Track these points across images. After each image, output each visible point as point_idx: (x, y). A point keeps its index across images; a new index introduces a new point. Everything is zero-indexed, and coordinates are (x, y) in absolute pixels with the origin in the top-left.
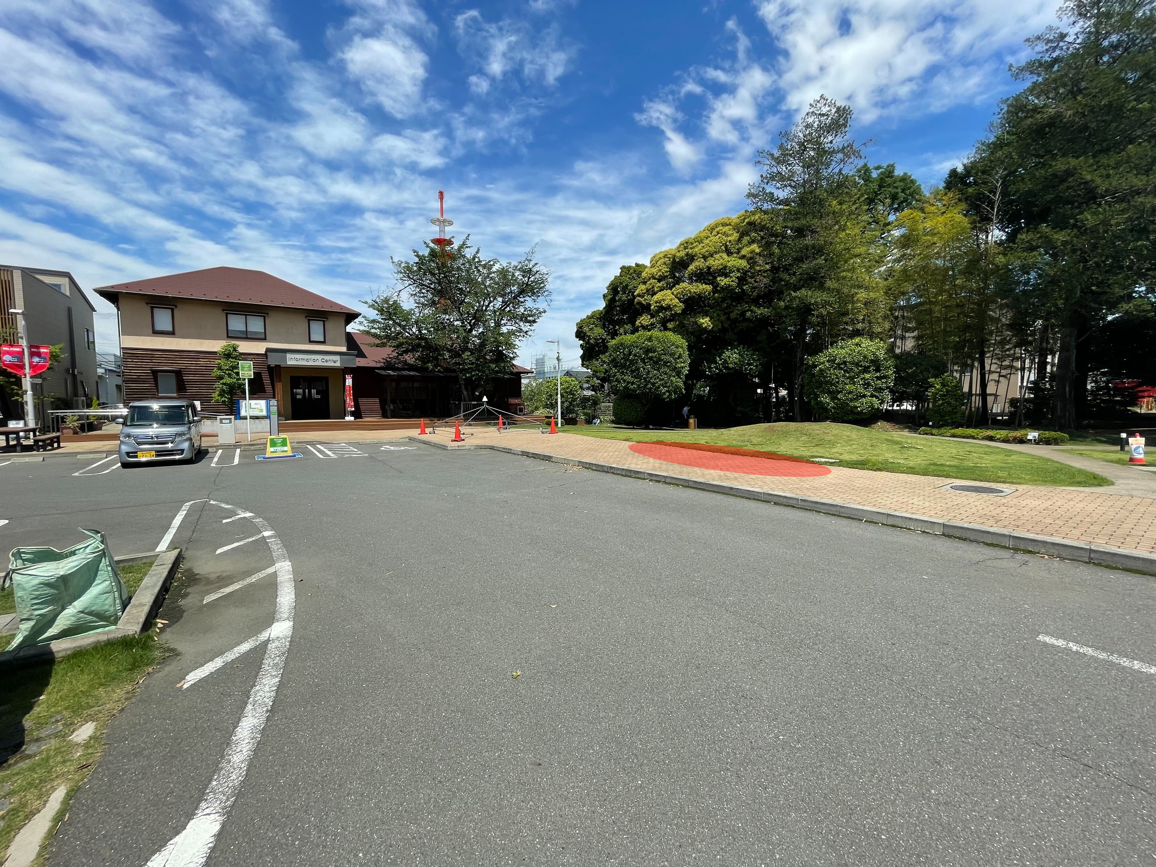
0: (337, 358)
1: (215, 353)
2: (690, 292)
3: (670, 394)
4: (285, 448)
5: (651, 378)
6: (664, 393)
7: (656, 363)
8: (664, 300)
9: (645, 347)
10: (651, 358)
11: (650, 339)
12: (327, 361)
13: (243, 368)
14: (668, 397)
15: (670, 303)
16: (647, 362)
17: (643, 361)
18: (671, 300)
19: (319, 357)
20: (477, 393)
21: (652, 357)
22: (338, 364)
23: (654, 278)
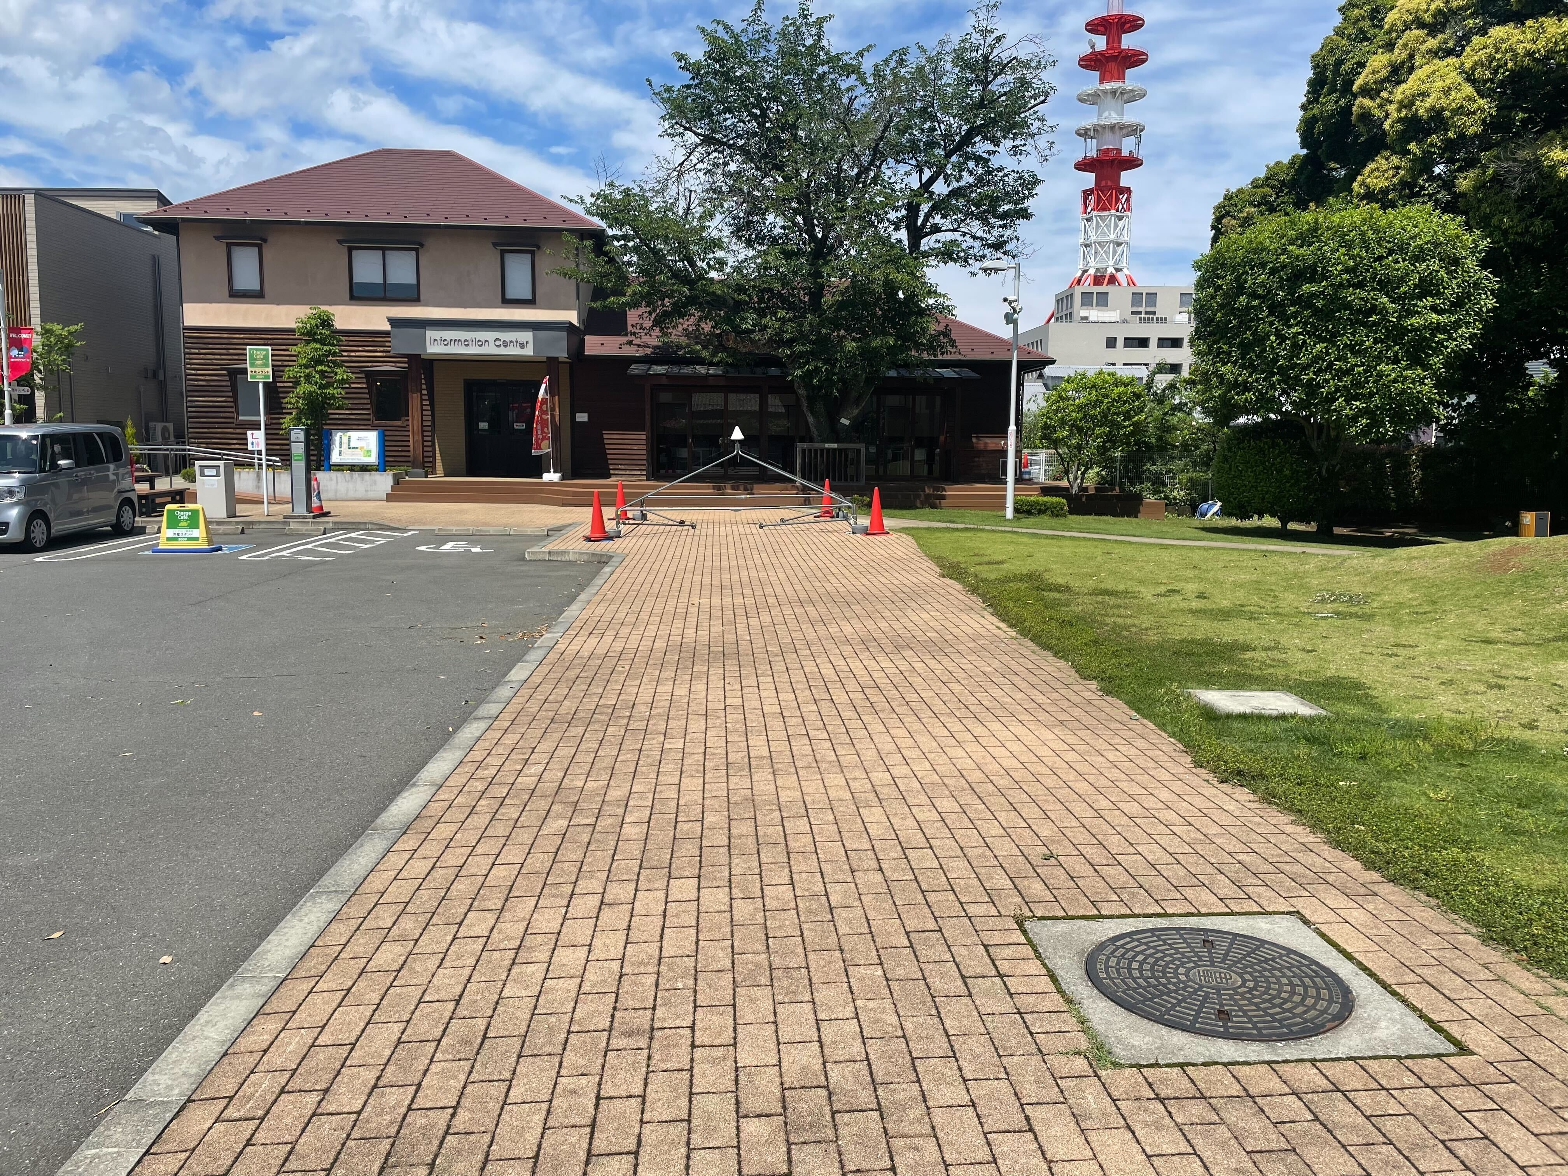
0: (527, 336)
1: (292, 331)
2: (1515, 55)
3: (1375, 422)
4: (195, 533)
5: (1305, 368)
6: (1354, 419)
7: (1325, 315)
8: (1424, 95)
9: (1284, 267)
10: (1306, 302)
11: (1308, 237)
12: (505, 344)
13: (253, 359)
14: (1365, 433)
15: (1443, 102)
16: (1295, 315)
17: (1276, 309)
18: (1447, 91)
19: (490, 335)
20: (845, 421)
21: (1313, 295)
22: (529, 351)
23: (1421, 25)
